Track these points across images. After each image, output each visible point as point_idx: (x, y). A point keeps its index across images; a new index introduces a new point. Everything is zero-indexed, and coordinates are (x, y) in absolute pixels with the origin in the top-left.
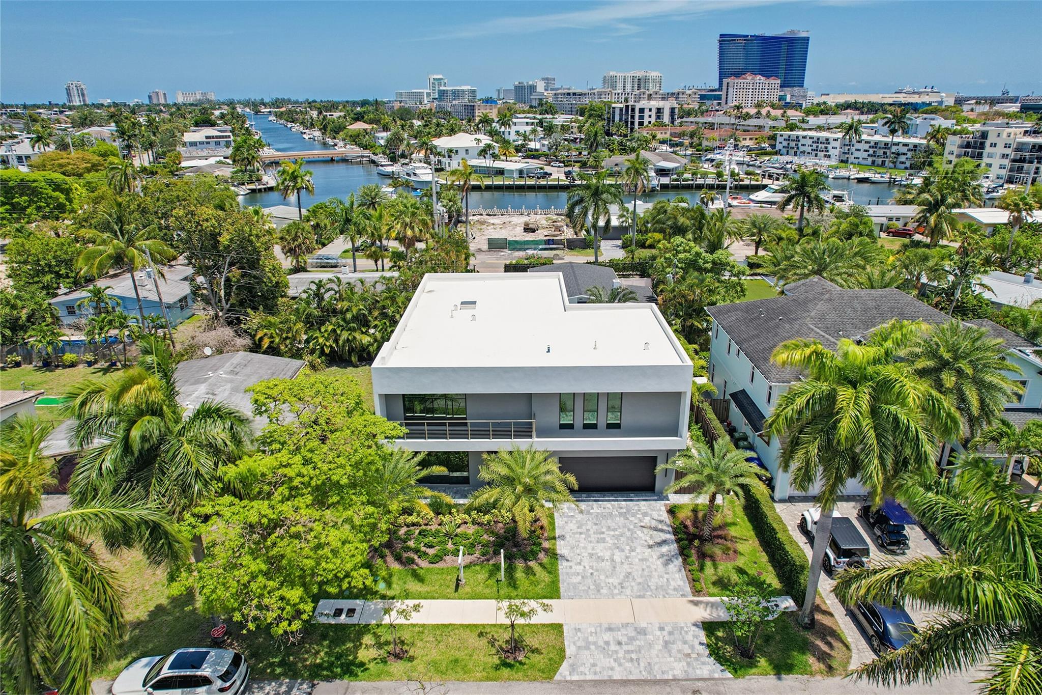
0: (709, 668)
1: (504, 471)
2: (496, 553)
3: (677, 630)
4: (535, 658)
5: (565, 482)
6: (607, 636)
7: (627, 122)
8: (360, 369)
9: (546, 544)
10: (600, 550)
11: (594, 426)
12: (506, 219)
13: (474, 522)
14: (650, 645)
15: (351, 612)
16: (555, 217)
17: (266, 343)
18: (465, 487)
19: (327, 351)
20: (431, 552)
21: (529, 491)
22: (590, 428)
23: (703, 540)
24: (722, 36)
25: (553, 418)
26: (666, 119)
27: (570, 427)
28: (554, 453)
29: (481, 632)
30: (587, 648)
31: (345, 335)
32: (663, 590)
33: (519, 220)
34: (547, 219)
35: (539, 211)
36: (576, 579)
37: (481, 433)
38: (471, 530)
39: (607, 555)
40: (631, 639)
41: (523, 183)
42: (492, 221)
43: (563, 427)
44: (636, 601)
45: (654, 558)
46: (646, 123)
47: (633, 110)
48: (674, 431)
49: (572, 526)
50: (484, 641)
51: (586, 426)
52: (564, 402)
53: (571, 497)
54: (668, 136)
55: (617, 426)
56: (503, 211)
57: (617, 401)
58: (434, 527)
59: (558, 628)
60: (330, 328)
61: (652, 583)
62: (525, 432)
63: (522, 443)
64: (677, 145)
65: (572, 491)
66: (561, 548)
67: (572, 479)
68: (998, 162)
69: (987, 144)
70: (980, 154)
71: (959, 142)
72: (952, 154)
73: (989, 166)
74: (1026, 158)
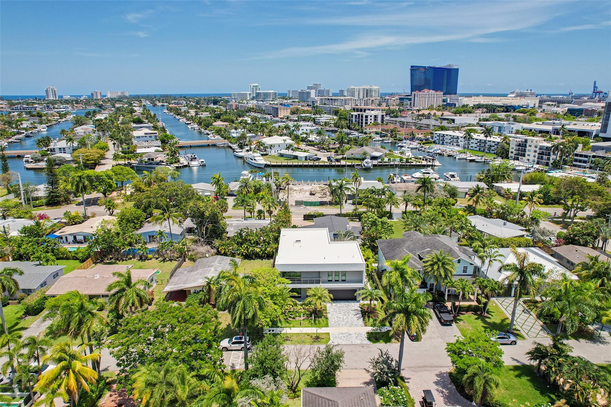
0: (367, 342)
1: (313, 293)
2: (311, 316)
3: (359, 334)
4: (323, 340)
5: (330, 297)
6: (341, 335)
7: (359, 123)
8: (256, 260)
9: (324, 314)
10: (340, 316)
11: (338, 281)
12: (301, 187)
13: (304, 309)
14: (352, 337)
15: (273, 331)
16: (323, 186)
17: (223, 252)
18: (300, 299)
19: (244, 254)
20: (292, 316)
21: (320, 298)
22: (337, 281)
23: (368, 313)
24: (412, 67)
25: (326, 278)
26: (379, 121)
27: (331, 281)
28: (326, 289)
29: (308, 335)
30: (336, 338)
31: (251, 249)
32: (357, 325)
33: (308, 188)
34: (320, 187)
35: (316, 182)
36: (333, 323)
37: (306, 282)
38: (303, 310)
39: (342, 317)
40: (347, 336)
41: (307, 164)
42: (295, 188)
43: (329, 281)
44: (349, 328)
45: (355, 318)
46: (368, 123)
47: (362, 116)
48: (361, 282)
49: (332, 310)
50: (309, 337)
51: (336, 281)
52: (329, 274)
53: (331, 301)
54: (380, 130)
55: (345, 281)
56: (300, 182)
57: (344, 273)
58: (292, 310)
59: (328, 334)
60: (246, 246)
61: (354, 324)
62: (318, 282)
63: (318, 285)
64: (384, 136)
65: (332, 300)
66: (329, 316)
67: (332, 296)
68: (532, 154)
69: (528, 145)
70: (525, 150)
71: (515, 143)
72: (513, 149)
73: (529, 155)
74: (544, 153)
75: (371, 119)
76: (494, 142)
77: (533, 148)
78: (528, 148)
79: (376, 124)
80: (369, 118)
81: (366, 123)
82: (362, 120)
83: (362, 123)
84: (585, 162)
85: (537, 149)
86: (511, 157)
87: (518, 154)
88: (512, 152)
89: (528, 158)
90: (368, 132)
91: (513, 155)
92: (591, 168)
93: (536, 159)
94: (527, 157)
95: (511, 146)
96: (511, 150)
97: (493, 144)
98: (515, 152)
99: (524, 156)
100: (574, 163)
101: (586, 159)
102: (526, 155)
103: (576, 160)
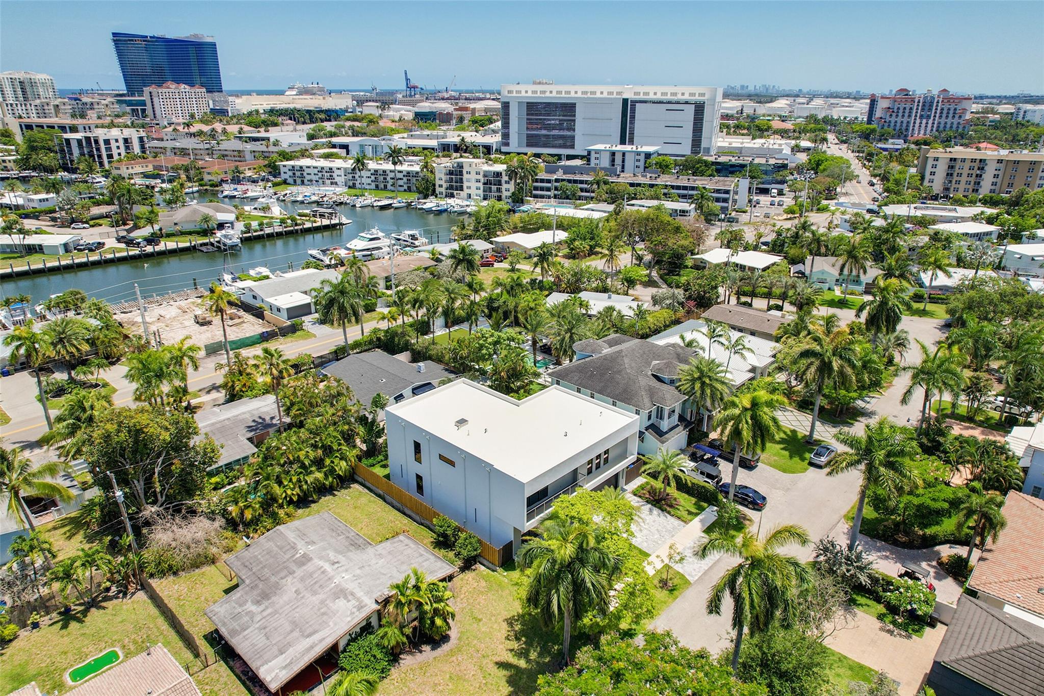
7: (93, 156)
23: (664, 500)
24: (114, 35)
26: (137, 149)
32: (676, 529)
41: (84, 260)
45: (658, 519)
46: (115, 157)
47: (96, 142)
48: (624, 454)
68: (474, 185)
69: (464, 172)
70: (461, 179)
71: (444, 171)
72: (441, 180)
73: (469, 188)
74: (492, 182)
75: (118, 148)
76: (400, 172)
77: (473, 176)
78: (465, 176)
79: (132, 158)
80: (113, 145)
81: (110, 156)
82: (98, 149)
83: (100, 157)
84: (548, 189)
85: (480, 177)
86: (441, 193)
87: (451, 187)
88: (441, 186)
89: (469, 191)
90: (126, 176)
91: (443, 190)
92: (555, 197)
93: (481, 192)
94: (466, 191)
95: (438, 175)
96: (438, 183)
97: (400, 175)
98: (445, 185)
99: (461, 189)
100: (534, 192)
101: (549, 185)
102: (465, 187)
103: (536, 188)
